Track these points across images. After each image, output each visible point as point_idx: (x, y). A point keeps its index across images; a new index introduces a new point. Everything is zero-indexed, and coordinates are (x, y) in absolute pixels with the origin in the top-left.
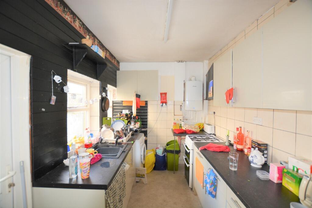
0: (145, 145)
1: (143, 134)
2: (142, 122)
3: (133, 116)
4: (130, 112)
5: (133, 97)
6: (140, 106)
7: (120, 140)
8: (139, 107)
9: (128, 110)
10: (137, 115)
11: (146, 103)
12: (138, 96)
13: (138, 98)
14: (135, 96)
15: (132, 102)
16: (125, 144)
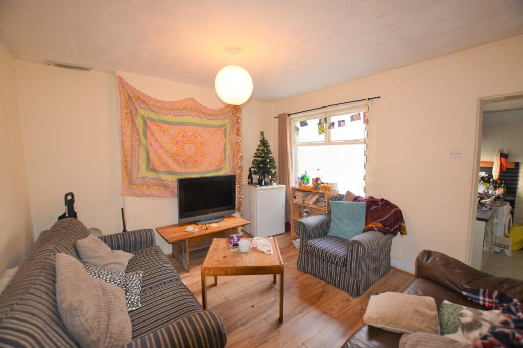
0: (510, 215)
1: (508, 204)
2: (507, 188)
3: (493, 180)
4: (487, 175)
5: (496, 157)
6: (507, 168)
7: (483, 201)
8: (504, 170)
9: (484, 173)
10: (499, 179)
11: (517, 165)
12: (503, 156)
13: (502, 159)
14: (499, 156)
15: (493, 163)
16: (489, 205)
